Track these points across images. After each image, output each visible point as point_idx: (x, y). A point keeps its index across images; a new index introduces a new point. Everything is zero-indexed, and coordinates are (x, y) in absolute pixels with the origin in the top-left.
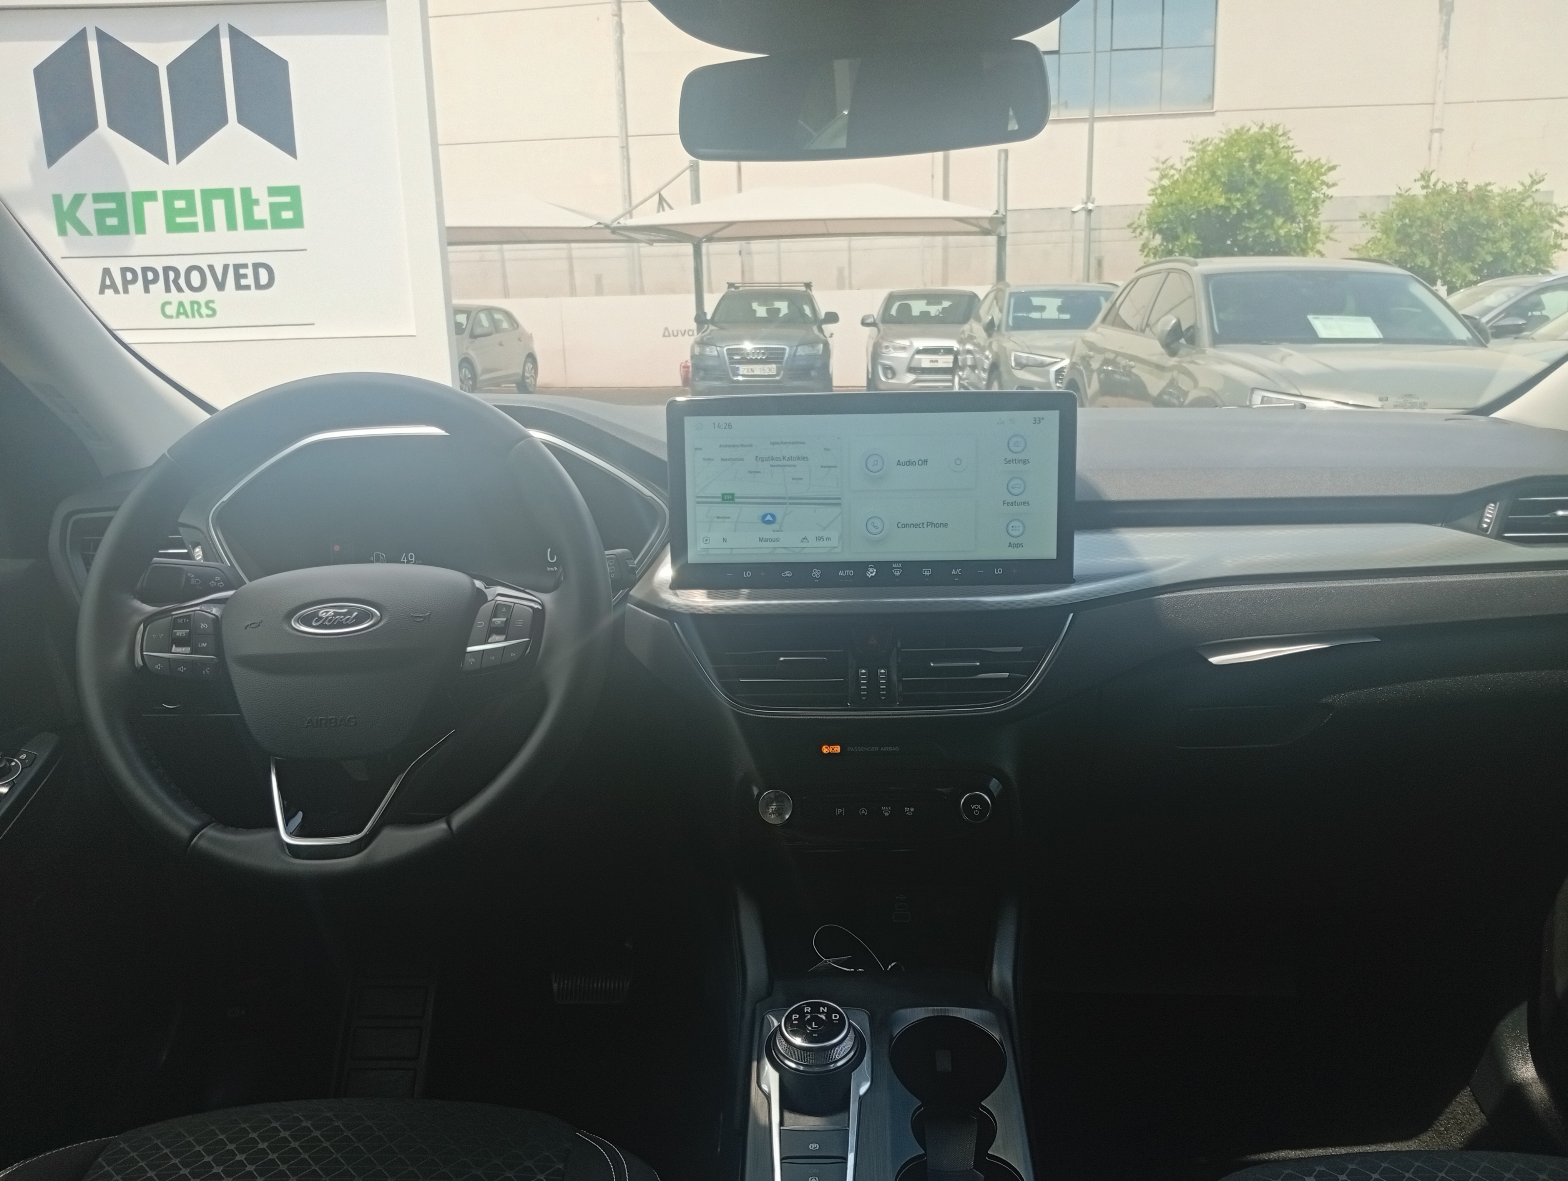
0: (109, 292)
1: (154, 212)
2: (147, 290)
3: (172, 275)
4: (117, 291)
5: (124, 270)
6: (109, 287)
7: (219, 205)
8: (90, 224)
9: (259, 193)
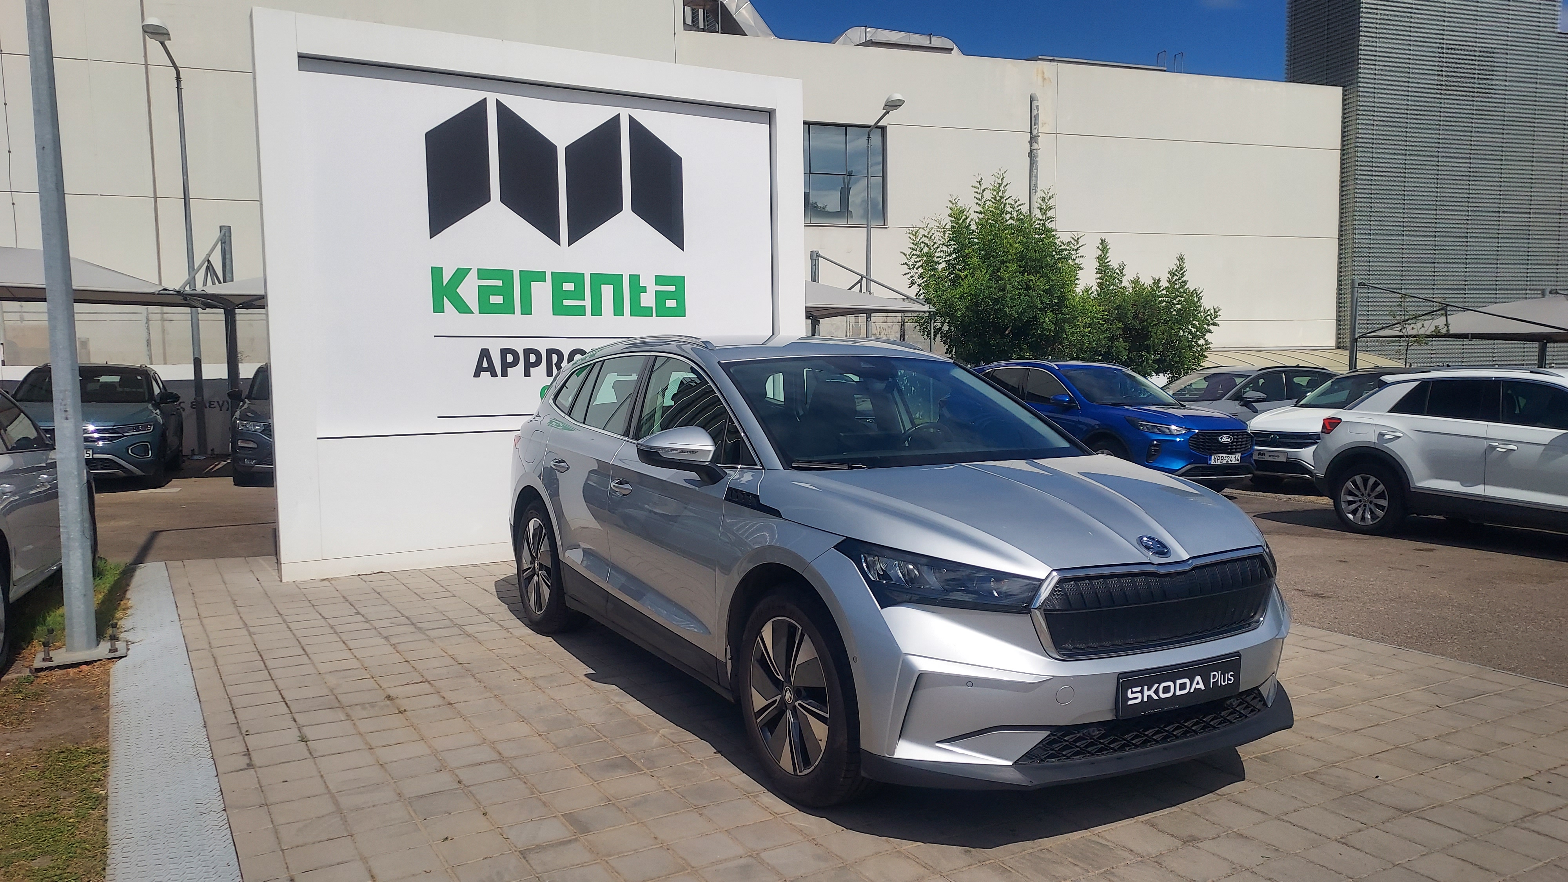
0: (485, 375)
1: (542, 293)
2: (527, 374)
3: (555, 358)
4: (494, 374)
5: (504, 352)
6: (485, 370)
7: (607, 291)
8: (472, 300)
9: (647, 281)
